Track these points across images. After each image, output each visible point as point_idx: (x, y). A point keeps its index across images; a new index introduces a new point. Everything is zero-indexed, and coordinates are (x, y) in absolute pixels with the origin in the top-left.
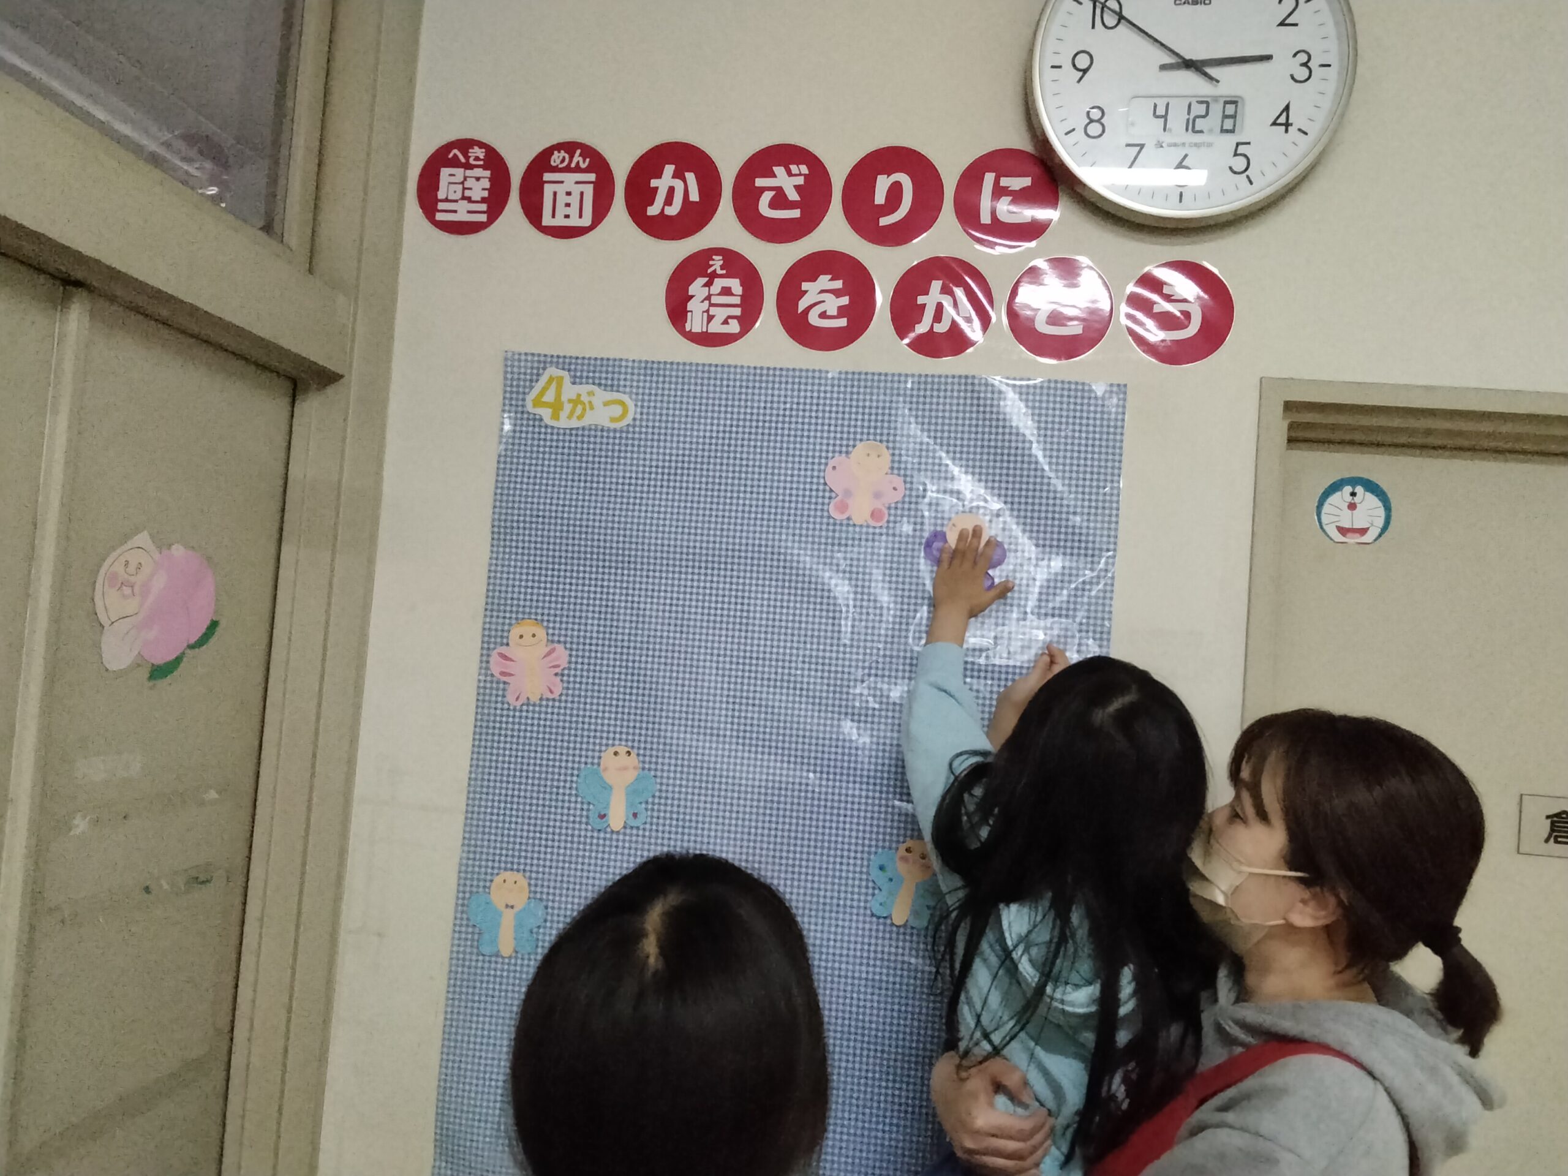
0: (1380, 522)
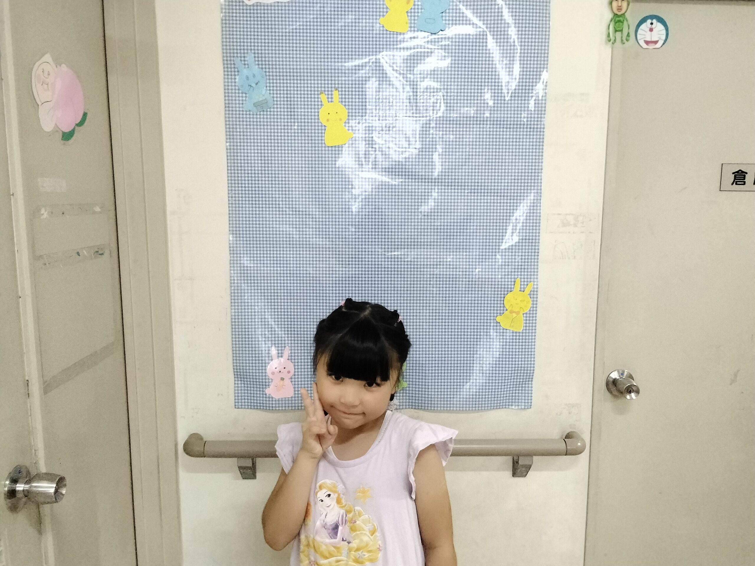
0: (664, 37)
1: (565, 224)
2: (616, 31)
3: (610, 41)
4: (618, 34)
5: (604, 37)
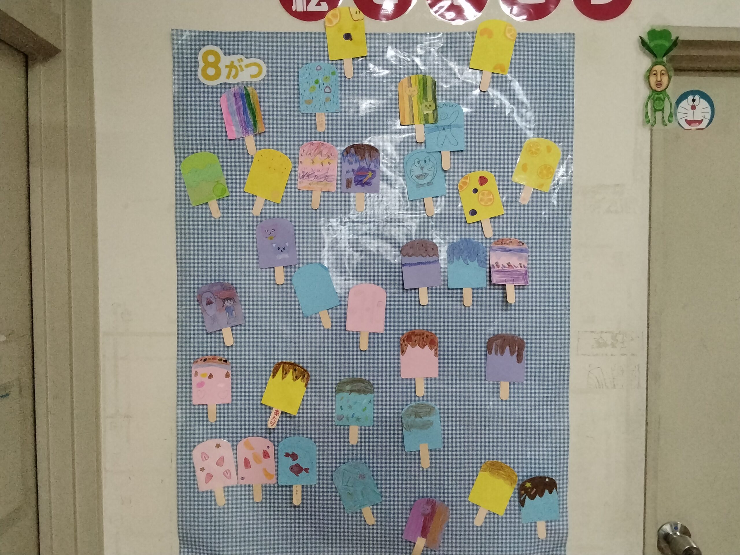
0: (709, 116)
1: (601, 344)
2: (655, 111)
3: (648, 122)
4: (659, 115)
5: (641, 118)
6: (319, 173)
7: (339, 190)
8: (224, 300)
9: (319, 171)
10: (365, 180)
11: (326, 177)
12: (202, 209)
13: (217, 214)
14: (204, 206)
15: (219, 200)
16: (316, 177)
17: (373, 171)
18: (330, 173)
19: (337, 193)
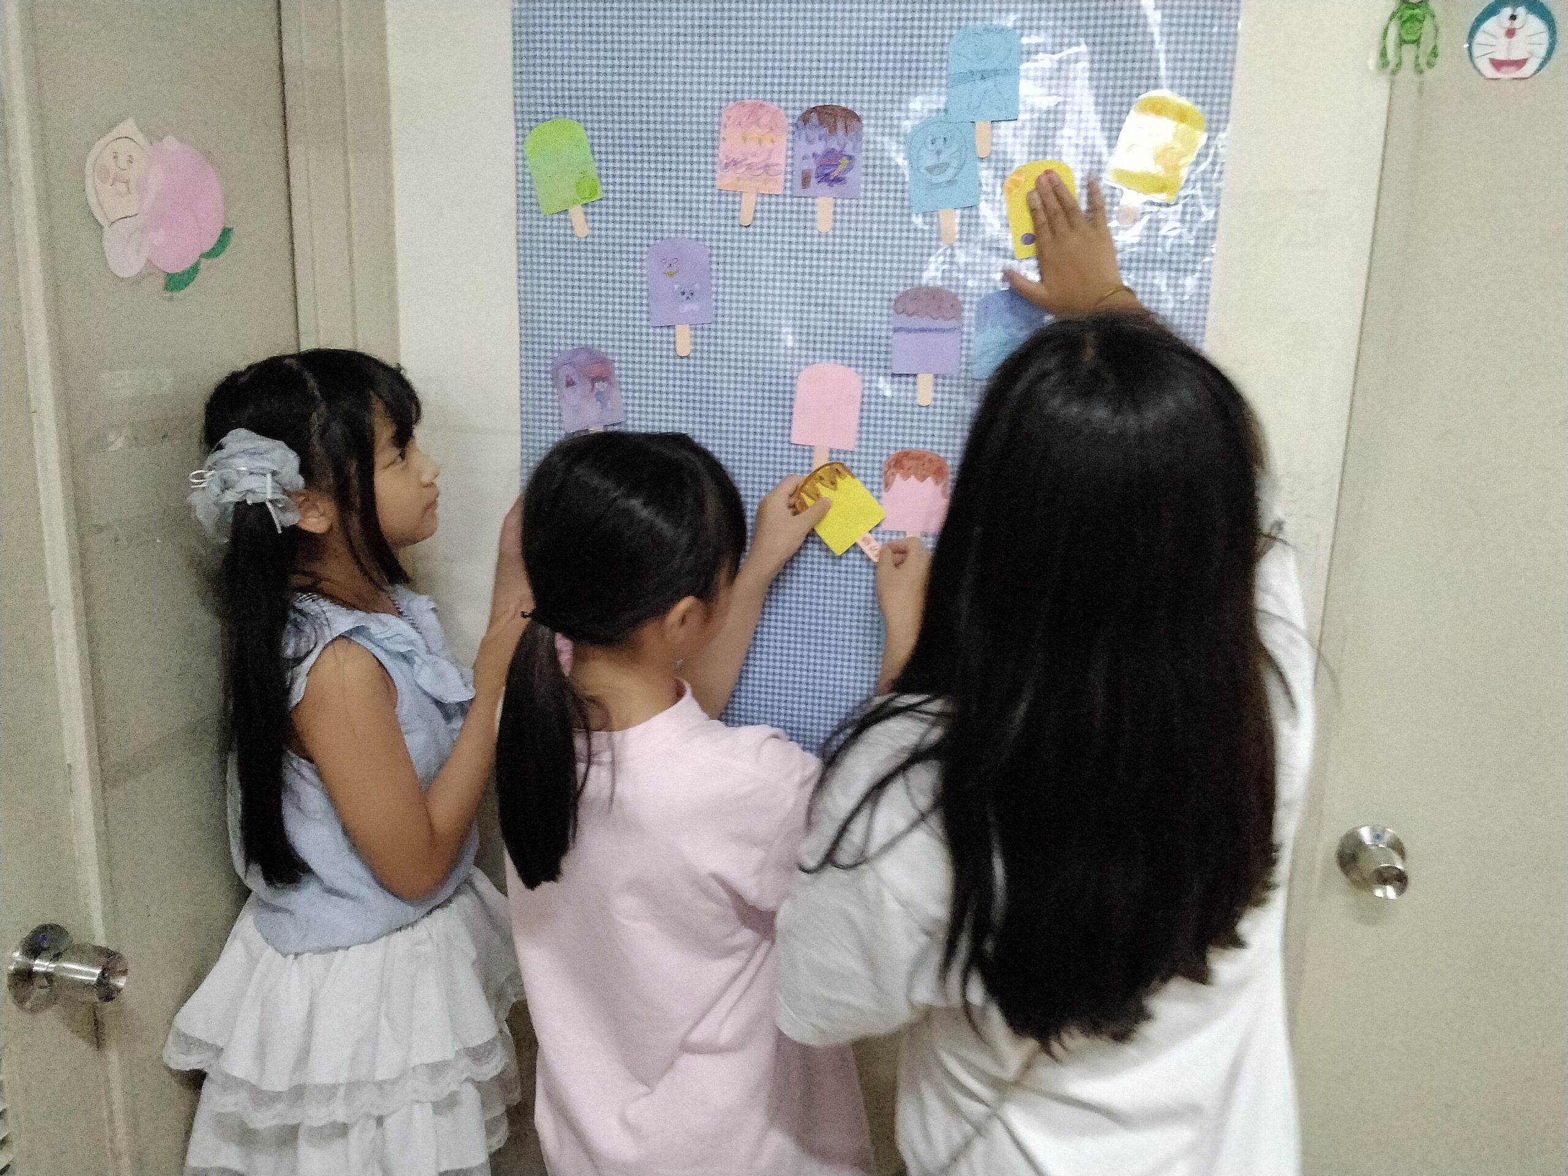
0: (1542, 51)
2: (1402, 42)
3: (1385, 66)
4: (1409, 51)
5: (1372, 61)
6: (755, 160)
7: (788, 192)
8: (593, 380)
9: (754, 155)
10: (835, 174)
11: (767, 167)
12: (559, 220)
13: (582, 230)
14: (562, 216)
15: (586, 205)
16: (750, 166)
17: (850, 158)
18: (773, 160)
19: (785, 196)
